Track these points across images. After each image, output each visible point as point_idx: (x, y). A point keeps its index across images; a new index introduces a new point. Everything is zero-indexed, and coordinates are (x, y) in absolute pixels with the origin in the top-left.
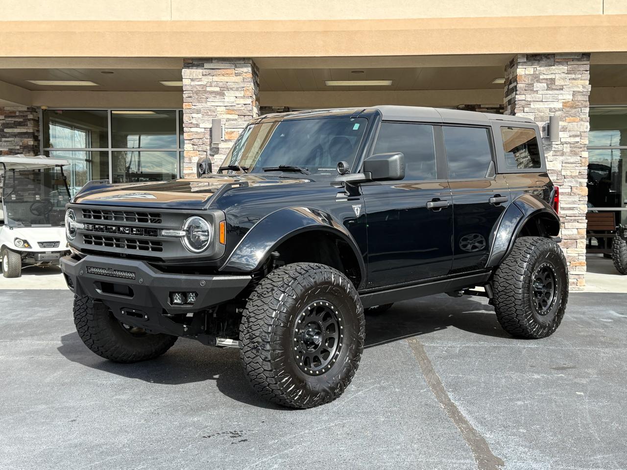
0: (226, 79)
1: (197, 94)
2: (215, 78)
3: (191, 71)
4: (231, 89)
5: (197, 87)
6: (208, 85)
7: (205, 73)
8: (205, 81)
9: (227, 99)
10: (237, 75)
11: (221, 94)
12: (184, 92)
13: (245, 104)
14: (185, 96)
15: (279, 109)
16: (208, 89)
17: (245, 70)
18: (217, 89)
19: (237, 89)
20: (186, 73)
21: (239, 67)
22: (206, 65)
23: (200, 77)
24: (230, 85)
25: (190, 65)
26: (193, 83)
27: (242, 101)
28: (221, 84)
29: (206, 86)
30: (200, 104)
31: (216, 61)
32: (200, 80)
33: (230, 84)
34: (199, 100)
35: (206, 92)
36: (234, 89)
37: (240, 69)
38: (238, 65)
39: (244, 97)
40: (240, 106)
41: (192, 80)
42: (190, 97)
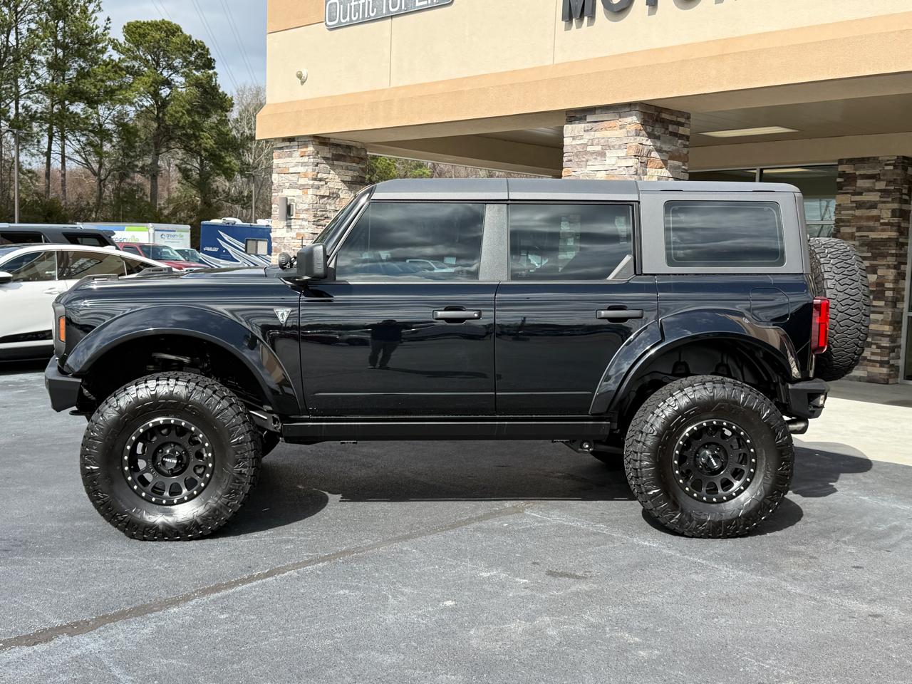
0: (608, 134)
1: (577, 156)
2: (598, 134)
3: (572, 127)
4: (613, 147)
5: (578, 147)
6: (589, 144)
7: (586, 129)
8: (587, 137)
9: (608, 161)
10: (622, 127)
11: (602, 154)
12: (565, 155)
13: (627, 167)
14: (565, 159)
15: (888, 160)
16: (590, 149)
17: (629, 120)
18: (598, 148)
19: (620, 147)
20: (569, 129)
21: (623, 117)
22: (589, 118)
23: (582, 133)
24: (613, 142)
25: (573, 119)
26: (574, 143)
27: (624, 163)
28: (603, 140)
29: (586, 145)
30: (580, 169)
31: (600, 111)
32: (581, 137)
33: (612, 140)
34: (579, 165)
35: (586, 153)
36: (616, 147)
37: (624, 119)
38: (622, 114)
39: (625, 158)
40: (621, 169)
41: (574, 138)
42: (571, 161)
